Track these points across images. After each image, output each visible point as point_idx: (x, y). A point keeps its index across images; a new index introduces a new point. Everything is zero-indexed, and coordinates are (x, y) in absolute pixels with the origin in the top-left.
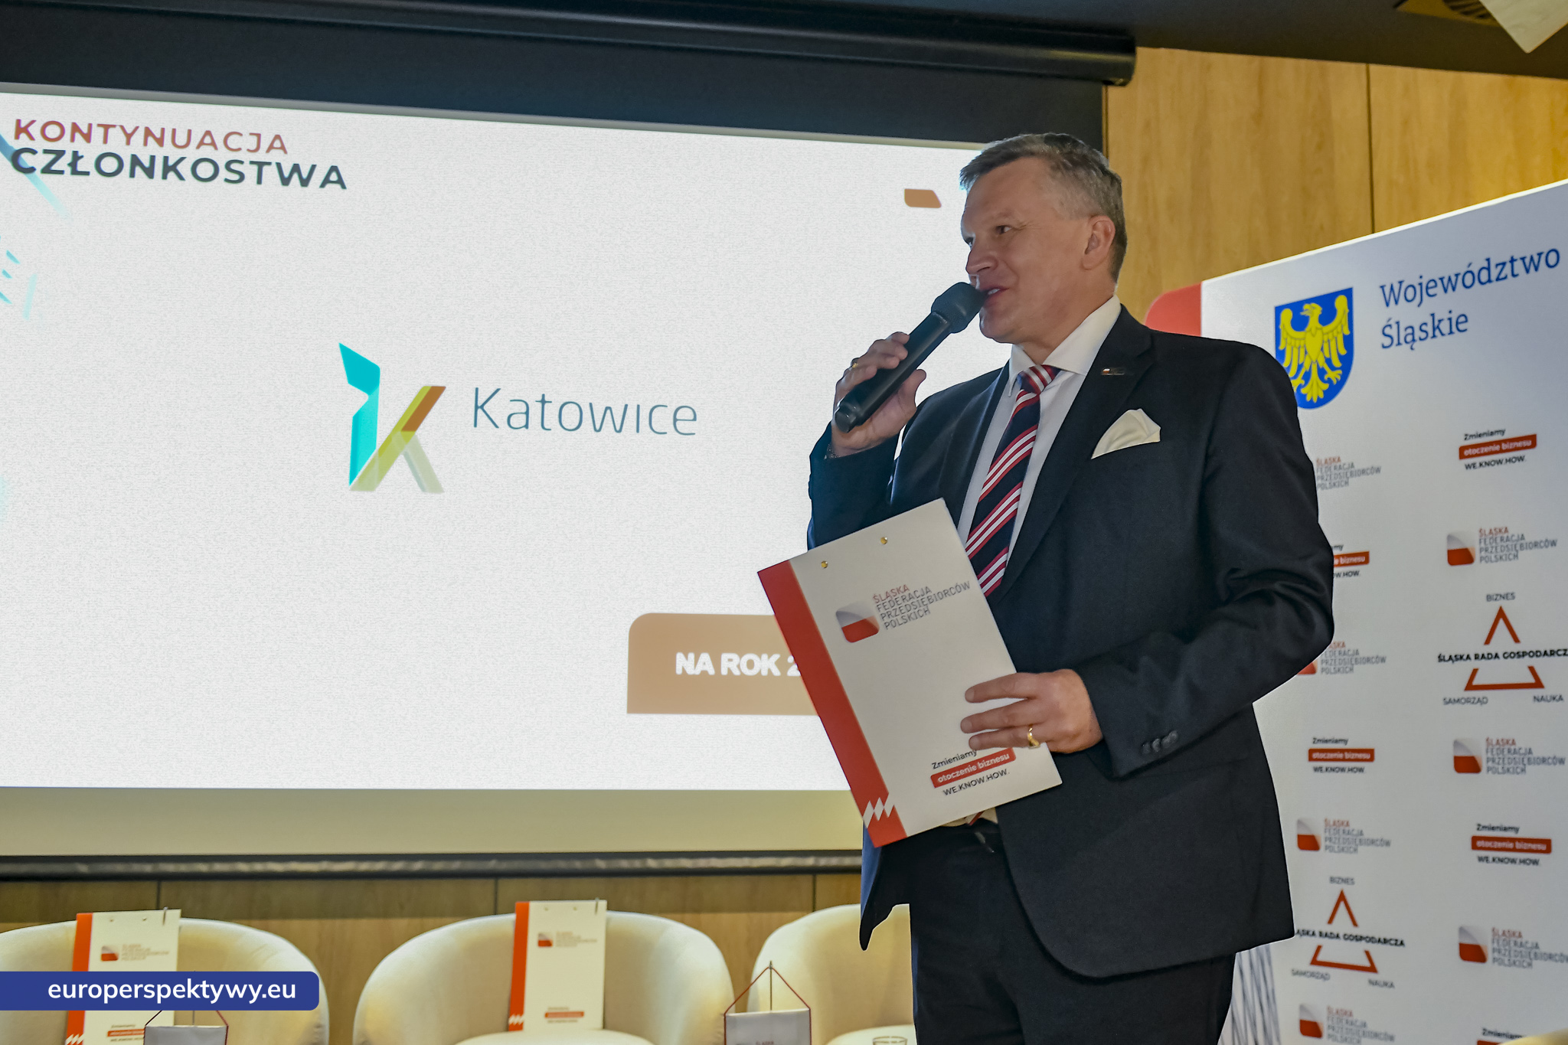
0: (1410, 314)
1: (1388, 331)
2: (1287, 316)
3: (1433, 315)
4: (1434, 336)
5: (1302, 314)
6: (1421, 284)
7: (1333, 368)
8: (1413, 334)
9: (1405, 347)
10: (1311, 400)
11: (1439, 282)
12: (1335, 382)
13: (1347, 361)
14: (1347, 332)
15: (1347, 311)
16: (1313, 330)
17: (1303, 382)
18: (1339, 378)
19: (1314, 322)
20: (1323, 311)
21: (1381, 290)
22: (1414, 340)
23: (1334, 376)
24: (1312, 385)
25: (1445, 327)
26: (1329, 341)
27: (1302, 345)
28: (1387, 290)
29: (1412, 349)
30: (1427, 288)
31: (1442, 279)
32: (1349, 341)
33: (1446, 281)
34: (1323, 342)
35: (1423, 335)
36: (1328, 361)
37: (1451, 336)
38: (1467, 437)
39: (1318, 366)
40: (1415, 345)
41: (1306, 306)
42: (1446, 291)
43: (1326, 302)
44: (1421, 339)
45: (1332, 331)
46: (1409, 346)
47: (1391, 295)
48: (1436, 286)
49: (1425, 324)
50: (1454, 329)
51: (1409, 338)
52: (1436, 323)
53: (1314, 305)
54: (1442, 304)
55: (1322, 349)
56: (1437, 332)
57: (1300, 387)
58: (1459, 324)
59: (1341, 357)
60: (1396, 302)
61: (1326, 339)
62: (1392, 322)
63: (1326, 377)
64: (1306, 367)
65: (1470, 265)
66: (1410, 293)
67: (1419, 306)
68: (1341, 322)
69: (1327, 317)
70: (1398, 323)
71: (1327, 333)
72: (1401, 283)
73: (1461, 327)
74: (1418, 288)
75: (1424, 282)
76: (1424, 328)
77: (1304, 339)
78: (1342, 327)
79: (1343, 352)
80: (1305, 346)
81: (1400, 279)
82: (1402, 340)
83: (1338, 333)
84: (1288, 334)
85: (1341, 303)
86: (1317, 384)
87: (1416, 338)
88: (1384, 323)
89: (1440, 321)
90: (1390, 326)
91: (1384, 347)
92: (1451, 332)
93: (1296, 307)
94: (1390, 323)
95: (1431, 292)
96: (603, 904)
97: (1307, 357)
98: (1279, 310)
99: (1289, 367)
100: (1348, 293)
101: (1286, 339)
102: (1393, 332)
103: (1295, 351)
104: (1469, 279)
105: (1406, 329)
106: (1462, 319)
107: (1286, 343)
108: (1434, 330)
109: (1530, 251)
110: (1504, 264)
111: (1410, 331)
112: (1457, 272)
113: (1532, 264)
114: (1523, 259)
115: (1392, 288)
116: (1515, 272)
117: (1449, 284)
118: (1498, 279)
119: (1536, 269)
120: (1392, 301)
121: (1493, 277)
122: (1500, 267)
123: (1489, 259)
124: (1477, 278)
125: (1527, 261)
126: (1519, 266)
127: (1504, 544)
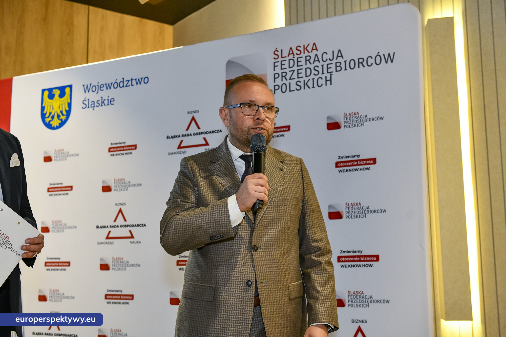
0: (93, 96)
1: (85, 102)
2: (46, 93)
3: (102, 98)
4: (102, 105)
5: (53, 93)
6: (98, 86)
7: (63, 115)
8: (94, 104)
9: (91, 109)
10: (54, 127)
11: (105, 86)
12: (63, 120)
13: (68, 113)
14: (69, 101)
15: (70, 93)
16: (56, 100)
17: (51, 119)
18: (65, 119)
19: (57, 97)
20: (60, 92)
21: (83, 87)
22: (94, 106)
23: (63, 118)
24: (55, 121)
25: (106, 102)
26: (62, 104)
27: (52, 104)
28: (85, 86)
29: (93, 109)
30: (100, 87)
32: (70, 105)
33: (107, 85)
34: (60, 105)
35: (98, 105)
36: (61, 112)
37: (108, 106)
38: (112, 144)
39: (57, 114)
40: (95, 108)
41: (54, 90)
42: (107, 89)
43: (62, 89)
44: (97, 106)
45: (64, 100)
46: (93, 108)
47: (87, 89)
49: (99, 101)
50: (109, 103)
51: (93, 106)
52: (103, 101)
53: (57, 90)
54: (105, 94)
55: (59, 107)
56: (103, 104)
57: (50, 121)
58: (111, 101)
59: (66, 111)
60: (89, 91)
61: (61, 103)
62: (87, 99)
63: (60, 118)
64: (53, 114)
65: (116, 80)
66: (94, 89)
67: (97, 93)
68: (67, 97)
69: (62, 95)
70: (89, 99)
71: (62, 101)
72: (91, 84)
73: (112, 103)
75: (99, 85)
76: (98, 102)
77: (52, 103)
78: (68, 99)
79: (67, 109)
80: (53, 106)
81: (91, 83)
82: (90, 106)
83: (66, 101)
84: (46, 101)
85: (67, 90)
86: (57, 121)
87: (95, 105)
88: (83, 99)
89: (104, 100)
90: (86, 100)
91: (83, 108)
92: (108, 105)
93: (50, 90)
94: (86, 99)
95: (102, 89)
97: (53, 110)
98: (43, 91)
99: (46, 114)
100: (71, 86)
101: (45, 103)
102: (86, 103)
103: (49, 107)
104: (116, 85)
105: (92, 102)
106: (112, 100)
107: (46, 104)
108: (102, 103)
109: (138, 77)
110: (129, 81)
111: (93, 103)
112: (112, 82)
113: (139, 82)
114: (136, 79)
115: (87, 86)
116: (133, 84)
117: (109, 87)
118: (126, 86)
119: (140, 83)
120: (87, 91)
121: (125, 85)
122: (127, 82)
123: (123, 79)
124: (119, 85)
125: (137, 80)
126: (134, 82)
127: (123, 185)
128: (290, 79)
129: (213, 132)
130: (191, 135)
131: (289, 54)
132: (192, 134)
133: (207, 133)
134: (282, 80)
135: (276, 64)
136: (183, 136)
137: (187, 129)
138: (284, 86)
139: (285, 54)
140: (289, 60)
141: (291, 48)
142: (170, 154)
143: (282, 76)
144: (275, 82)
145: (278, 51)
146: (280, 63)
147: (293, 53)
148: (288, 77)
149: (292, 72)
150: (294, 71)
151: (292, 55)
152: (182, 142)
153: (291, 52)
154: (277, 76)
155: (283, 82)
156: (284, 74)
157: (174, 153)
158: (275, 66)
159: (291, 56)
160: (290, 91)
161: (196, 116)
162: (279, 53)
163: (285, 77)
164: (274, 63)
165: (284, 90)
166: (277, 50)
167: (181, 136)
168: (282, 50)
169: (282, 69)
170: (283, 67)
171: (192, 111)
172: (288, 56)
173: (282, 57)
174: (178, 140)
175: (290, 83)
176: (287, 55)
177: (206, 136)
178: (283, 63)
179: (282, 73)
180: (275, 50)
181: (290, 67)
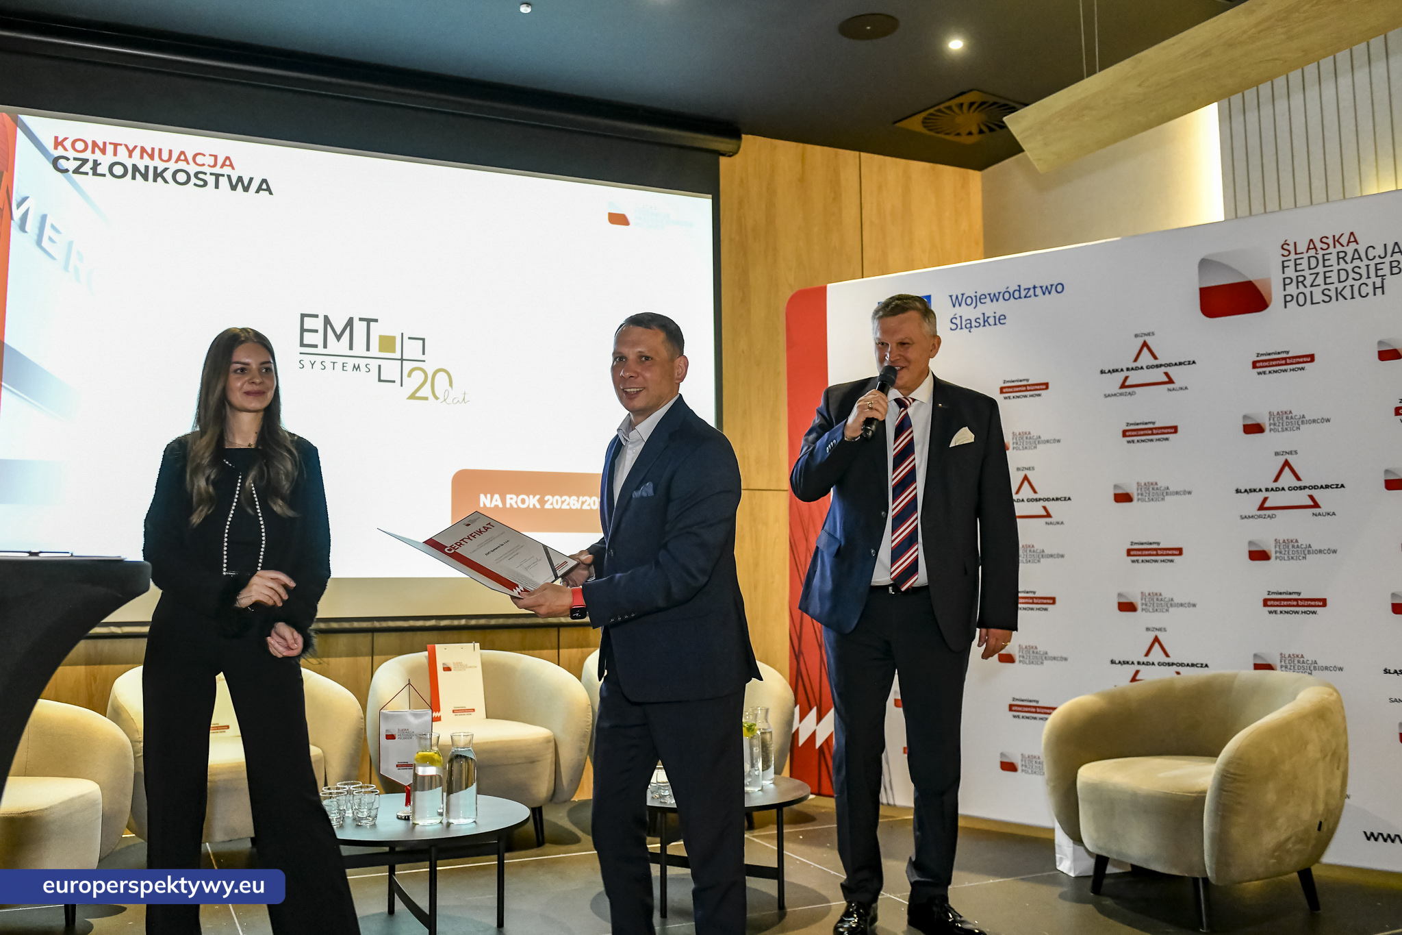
0: (967, 312)
1: (954, 321)
3: (984, 314)
4: (984, 326)
6: (976, 296)
8: (971, 324)
9: (966, 331)
11: (988, 296)
21: (950, 298)
22: (971, 327)
25: (991, 321)
28: (954, 298)
29: (970, 331)
30: (980, 299)
31: (989, 294)
33: (992, 296)
35: (977, 325)
37: (996, 326)
38: (1005, 382)
40: (972, 330)
42: (992, 301)
44: (976, 327)
46: (968, 330)
47: (956, 301)
48: (986, 298)
49: (979, 318)
50: (997, 322)
51: (968, 326)
52: (986, 319)
54: (989, 308)
56: (986, 324)
58: (1000, 320)
60: (960, 305)
62: (957, 316)
65: (1008, 288)
66: (969, 301)
67: (974, 308)
70: (961, 317)
72: (963, 295)
73: (1002, 321)
74: (974, 299)
75: (978, 295)
76: (978, 320)
87: (973, 326)
88: (952, 316)
89: (988, 318)
90: (956, 318)
91: (951, 329)
92: (995, 324)
94: (955, 316)
95: (983, 301)
96: (477, 645)
100: (928, 297)
102: (958, 322)
104: (1007, 296)
105: (966, 320)
106: (1002, 317)
108: (984, 322)
109: (1046, 283)
110: (1029, 289)
111: (969, 322)
112: (999, 291)
113: (1047, 290)
114: (1041, 287)
115: (957, 297)
116: (1036, 294)
117: (994, 298)
118: (1025, 297)
119: (1050, 293)
120: (957, 304)
121: (1023, 295)
122: (1027, 291)
123: (1019, 286)
124: (1012, 295)
125: (1044, 288)
126: (1038, 291)
127: (1028, 441)
128: (1312, 286)
129: (1180, 364)
130: (1142, 368)
131: (1308, 249)
132: (1145, 367)
133: (1170, 365)
134: (1298, 288)
135: (1286, 264)
136: (1128, 369)
137: (1135, 360)
138: (1301, 297)
139: (1302, 248)
140: (1309, 258)
141: (1311, 240)
142: (1106, 396)
143: (1298, 282)
144: (1285, 290)
145: (1288, 245)
146: (1293, 262)
147: (1315, 248)
148: (1308, 283)
149: (1315, 275)
150: (1317, 274)
151: (1314, 250)
152: (1126, 378)
153: (1312, 246)
154: (1288, 281)
155: (1299, 291)
156: (1301, 279)
157: (1115, 395)
158: (1284, 267)
159: (1312, 252)
160: (1312, 303)
161: (1149, 340)
162: (1291, 248)
163: (1302, 282)
164: (1283, 262)
165: (1301, 302)
166: (1287, 242)
167: (1125, 369)
168: (1295, 243)
169: (1296, 271)
170: (1299, 268)
171: (1142, 334)
172: (1307, 252)
173: (1296, 254)
174: (1121, 376)
175: (1311, 292)
176: (1305, 251)
177: (1168, 370)
178: (1298, 262)
179: (1297, 277)
180: (1283, 243)
181: (1310, 269)
